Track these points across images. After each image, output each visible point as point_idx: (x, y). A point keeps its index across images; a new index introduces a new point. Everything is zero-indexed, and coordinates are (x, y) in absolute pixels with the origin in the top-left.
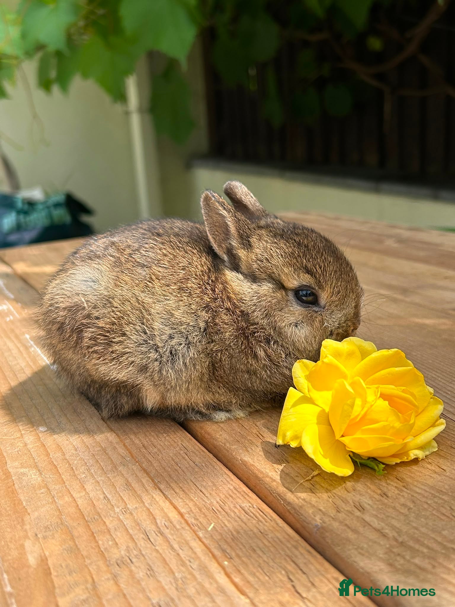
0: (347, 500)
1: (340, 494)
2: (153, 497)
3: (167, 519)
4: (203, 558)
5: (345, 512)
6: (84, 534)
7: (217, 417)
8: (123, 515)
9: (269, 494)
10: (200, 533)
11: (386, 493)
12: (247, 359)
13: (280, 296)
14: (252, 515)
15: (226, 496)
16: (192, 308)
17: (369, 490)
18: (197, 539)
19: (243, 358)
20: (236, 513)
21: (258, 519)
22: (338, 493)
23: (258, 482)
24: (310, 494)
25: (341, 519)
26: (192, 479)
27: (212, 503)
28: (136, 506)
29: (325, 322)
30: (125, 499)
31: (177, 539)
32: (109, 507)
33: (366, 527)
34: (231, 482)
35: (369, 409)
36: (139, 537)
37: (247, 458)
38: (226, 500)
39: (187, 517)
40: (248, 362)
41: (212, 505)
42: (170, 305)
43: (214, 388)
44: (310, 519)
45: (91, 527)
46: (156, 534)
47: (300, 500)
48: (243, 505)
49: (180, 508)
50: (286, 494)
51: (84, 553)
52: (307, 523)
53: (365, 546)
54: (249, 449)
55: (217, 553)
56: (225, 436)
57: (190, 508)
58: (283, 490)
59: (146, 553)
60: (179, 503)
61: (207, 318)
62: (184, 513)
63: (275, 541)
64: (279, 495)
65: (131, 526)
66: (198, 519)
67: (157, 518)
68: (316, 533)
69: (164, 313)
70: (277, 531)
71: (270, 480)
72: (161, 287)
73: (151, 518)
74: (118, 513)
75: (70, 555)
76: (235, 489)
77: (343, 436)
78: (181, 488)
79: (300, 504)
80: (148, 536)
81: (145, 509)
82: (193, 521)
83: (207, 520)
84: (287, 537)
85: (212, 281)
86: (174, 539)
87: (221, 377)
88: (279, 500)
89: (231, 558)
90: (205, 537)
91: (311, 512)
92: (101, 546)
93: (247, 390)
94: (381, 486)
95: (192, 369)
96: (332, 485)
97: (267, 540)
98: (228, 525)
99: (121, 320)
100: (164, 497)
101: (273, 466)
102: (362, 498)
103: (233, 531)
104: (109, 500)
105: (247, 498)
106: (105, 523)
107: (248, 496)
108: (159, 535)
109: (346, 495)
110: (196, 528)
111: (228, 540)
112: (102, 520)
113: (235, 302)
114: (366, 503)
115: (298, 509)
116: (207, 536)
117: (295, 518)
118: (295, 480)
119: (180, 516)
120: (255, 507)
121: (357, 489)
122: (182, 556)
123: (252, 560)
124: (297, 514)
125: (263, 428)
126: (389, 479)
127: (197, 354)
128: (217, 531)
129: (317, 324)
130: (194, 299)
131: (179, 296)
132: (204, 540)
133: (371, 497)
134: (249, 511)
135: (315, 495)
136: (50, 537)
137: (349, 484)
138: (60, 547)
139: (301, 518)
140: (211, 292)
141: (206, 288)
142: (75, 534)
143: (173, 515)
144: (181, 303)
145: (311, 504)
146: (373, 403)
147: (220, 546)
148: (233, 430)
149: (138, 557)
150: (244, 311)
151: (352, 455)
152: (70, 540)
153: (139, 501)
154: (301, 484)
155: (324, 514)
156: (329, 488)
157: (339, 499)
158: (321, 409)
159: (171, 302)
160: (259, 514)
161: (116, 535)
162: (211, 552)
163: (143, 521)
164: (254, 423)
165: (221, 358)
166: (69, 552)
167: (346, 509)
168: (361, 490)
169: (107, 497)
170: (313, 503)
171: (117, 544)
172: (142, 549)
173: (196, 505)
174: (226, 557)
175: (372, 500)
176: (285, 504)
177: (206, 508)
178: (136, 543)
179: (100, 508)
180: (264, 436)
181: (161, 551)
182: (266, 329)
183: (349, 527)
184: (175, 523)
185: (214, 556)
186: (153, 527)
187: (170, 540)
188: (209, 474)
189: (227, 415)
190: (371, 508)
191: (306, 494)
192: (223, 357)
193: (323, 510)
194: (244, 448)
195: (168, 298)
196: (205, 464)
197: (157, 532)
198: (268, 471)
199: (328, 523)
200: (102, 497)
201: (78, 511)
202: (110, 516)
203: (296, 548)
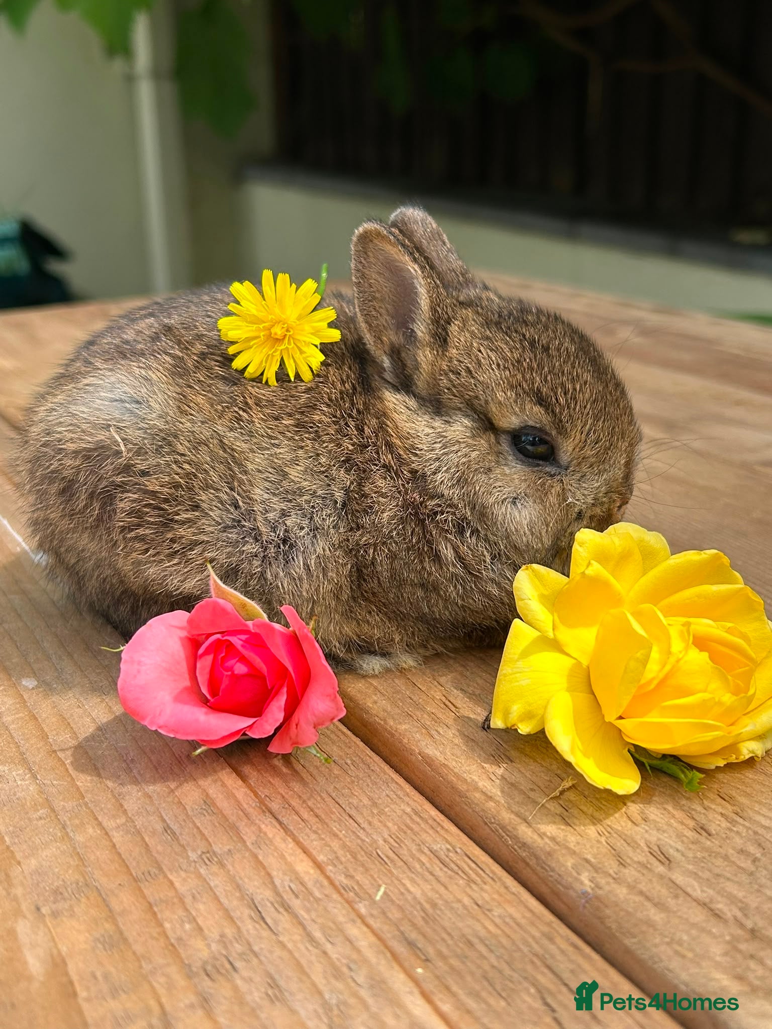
0: (636, 842)
1: (620, 828)
2: (260, 830)
3: (293, 878)
4: (374, 960)
5: (635, 866)
6: (133, 907)
7: (365, 665)
8: (205, 867)
9: (482, 824)
10: (360, 905)
11: (706, 827)
12: (421, 562)
13: (486, 445)
14: (456, 868)
15: (400, 828)
16: (320, 463)
17: (672, 821)
18: (359, 921)
19: (414, 560)
20: (424, 864)
21: (468, 877)
22: (615, 827)
23: (457, 799)
24: (563, 827)
25: (629, 880)
26: (330, 790)
27: (375, 842)
28: (228, 847)
29: (569, 494)
30: (206, 832)
31: (319, 921)
32: (177, 849)
33: (681, 899)
34: (406, 799)
35: (673, 667)
36: (243, 913)
37: (432, 751)
38: (401, 836)
39: (331, 871)
40: (424, 568)
41: (375, 845)
42: (281, 456)
43: (361, 613)
44: (570, 879)
45: (145, 891)
46: (276, 909)
47: (547, 840)
48: (435, 847)
49: (314, 853)
50: (518, 827)
51: (138, 948)
52: (566, 888)
53: (685, 938)
54: (433, 732)
55: (401, 949)
56: (384, 703)
57: (335, 853)
58: (510, 819)
59: (261, 949)
60: (313, 844)
61: (348, 483)
62: (324, 862)
63: (507, 924)
64: (503, 828)
65: (225, 890)
66: (352, 877)
67: (274, 873)
68: (584, 907)
69: (270, 470)
70: (509, 902)
71: (483, 797)
72: (266, 421)
73: (263, 873)
74: (195, 862)
75: (110, 953)
76: (416, 813)
77: (621, 718)
78: (312, 810)
79: (548, 849)
80: (260, 912)
81: (247, 854)
82: (345, 881)
83: (369, 878)
84: (528, 915)
85: (358, 411)
86: (313, 920)
87: (374, 594)
88: (503, 837)
89: (427, 960)
90: (372, 915)
91: (569, 864)
92: (170, 934)
93: (422, 618)
94: (693, 812)
95: (321, 576)
96: (601, 809)
97: (493, 921)
98: (412, 889)
99: (191, 479)
100: (282, 830)
101: (483, 768)
102: (661, 837)
103: (422, 901)
104: (174, 833)
105: (442, 832)
106: (172, 883)
107: (443, 827)
108: (281, 910)
109: (631, 829)
110: (352, 894)
111: (416, 921)
112: (166, 876)
113: (402, 453)
114: (671, 847)
115: (543, 857)
116: (375, 912)
117: (537, 874)
118: (529, 798)
119: (319, 872)
120: (458, 850)
121: (651, 818)
122: (334, 956)
123: (469, 964)
124: (543, 868)
125: (452, 688)
126: (707, 798)
127: (330, 550)
128: (392, 901)
129: (552, 499)
130: (324, 445)
131: (297, 438)
132: (371, 921)
133: (680, 836)
134: (447, 859)
135: (572, 830)
136: (66, 914)
137: (634, 808)
138: (87, 935)
139: (551, 876)
140: (356, 432)
141: (346, 424)
142: (116, 906)
143: (304, 867)
144: (300, 452)
145: (567, 848)
146: (681, 656)
147: (402, 933)
148: (398, 692)
149: (245, 957)
150: (417, 471)
151: (633, 750)
152: (106, 920)
153: (235, 839)
154: (543, 805)
155: (596, 870)
156: (597, 814)
157: (619, 838)
158: (574, 661)
159: (281, 451)
160: (469, 866)
161: (197, 910)
162: (387, 947)
163: (246, 880)
164: (435, 680)
165: (374, 558)
166: (107, 946)
167: (636, 859)
168: (658, 820)
169: (170, 828)
170: (572, 845)
171: (200, 929)
172: (251, 940)
173: (344, 846)
174: (419, 957)
175: (683, 842)
176: (516, 847)
177: (366, 853)
178: (238, 928)
179: (158, 852)
180: (458, 705)
181: (290, 945)
182: (456, 507)
183: (648, 898)
184: (310, 885)
185: (395, 957)
186: (268, 894)
187: (305, 922)
188: (361, 782)
189: (385, 662)
190: (683, 859)
191: (554, 827)
192: (377, 557)
193: (593, 860)
194: (424, 731)
195: (276, 442)
196: (352, 760)
197: (276, 905)
198: (476, 778)
199: (607, 888)
200: (159, 827)
201: (116, 858)
202: (181, 869)
203: (551, 940)
